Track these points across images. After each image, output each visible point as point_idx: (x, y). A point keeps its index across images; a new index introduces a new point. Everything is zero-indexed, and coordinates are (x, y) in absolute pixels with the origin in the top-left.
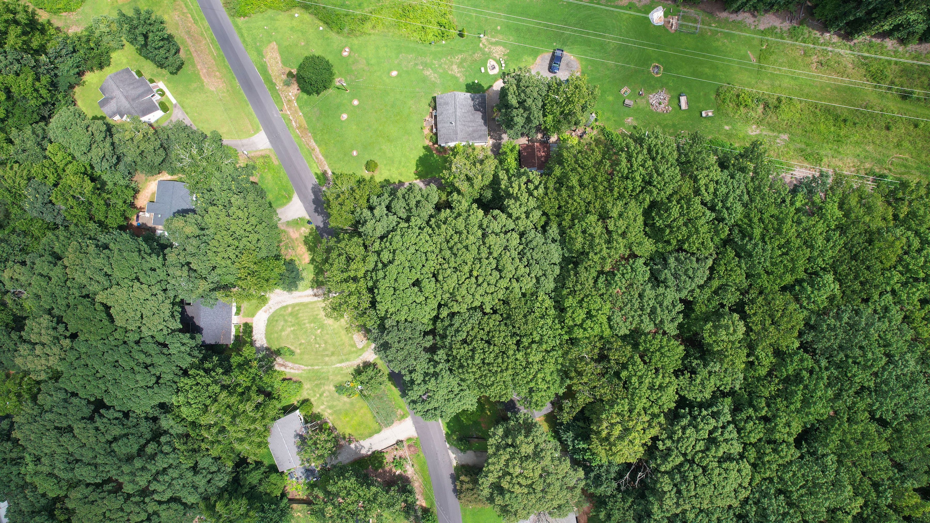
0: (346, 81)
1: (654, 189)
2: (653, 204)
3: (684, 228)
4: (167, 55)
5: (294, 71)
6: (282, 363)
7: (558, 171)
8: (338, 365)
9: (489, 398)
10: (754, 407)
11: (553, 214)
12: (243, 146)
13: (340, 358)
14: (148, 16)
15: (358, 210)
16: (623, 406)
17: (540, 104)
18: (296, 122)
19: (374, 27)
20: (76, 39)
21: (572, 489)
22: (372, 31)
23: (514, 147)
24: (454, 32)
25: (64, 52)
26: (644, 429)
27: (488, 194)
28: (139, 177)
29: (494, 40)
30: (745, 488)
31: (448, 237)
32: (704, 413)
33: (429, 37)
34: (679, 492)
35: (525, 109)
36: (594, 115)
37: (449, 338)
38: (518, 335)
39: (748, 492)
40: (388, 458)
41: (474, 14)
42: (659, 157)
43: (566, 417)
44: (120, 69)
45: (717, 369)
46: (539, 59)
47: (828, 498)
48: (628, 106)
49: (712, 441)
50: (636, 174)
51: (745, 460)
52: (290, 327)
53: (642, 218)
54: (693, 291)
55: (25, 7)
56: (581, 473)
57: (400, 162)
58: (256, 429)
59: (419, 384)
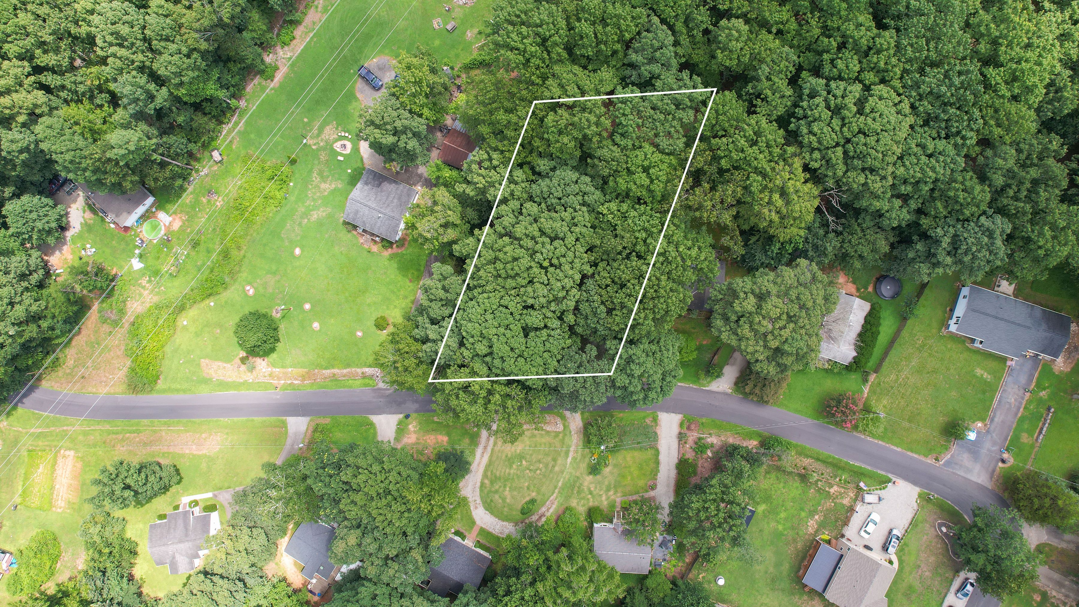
0: (280, 306)
1: (553, 39)
2: (569, 49)
3: (609, 28)
4: (158, 476)
5: (243, 354)
6: (537, 517)
7: (484, 130)
8: (569, 460)
9: (680, 316)
10: (824, 51)
11: (527, 157)
12: (293, 445)
13: (563, 454)
14: (107, 474)
15: (420, 354)
16: (756, 181)
17: (407, 114)
18: (296, 379)
19: (239, 248)
20: (92, 564)
21: (814, 278)
22: (242, 252)
23: (437, 166)
24: (286, 169)
25: (99, 583)
26: (790, 173)
27: (472, 214)
28: (270, 569)
29: (315, 132)
30: (900, 102)
31: (495, 273)
32: (805, 104)
33: (279, 197)
34: (872, 170)
35: (404, 132)
36: (445, 68)
37: (598, 326)
38: (630, 253)
39: (906, 101)
40: (690, 455)
41: (277, 138)
42: (523, 16)
43: (738, 249)
44: (147, 535)
45: (767, 70)
46: (359, 95)
47: (952, 23)
48: (454, 29)
49: (836, 111)
50: (528, 49)
51: (872, 87)
52: (504, 490)
53: (576, 67)
54: (676, 54)
55: (31, 598)
56: (803, 262)
57: (393, 292)
58: (593, 571)
59: (630, 383)
